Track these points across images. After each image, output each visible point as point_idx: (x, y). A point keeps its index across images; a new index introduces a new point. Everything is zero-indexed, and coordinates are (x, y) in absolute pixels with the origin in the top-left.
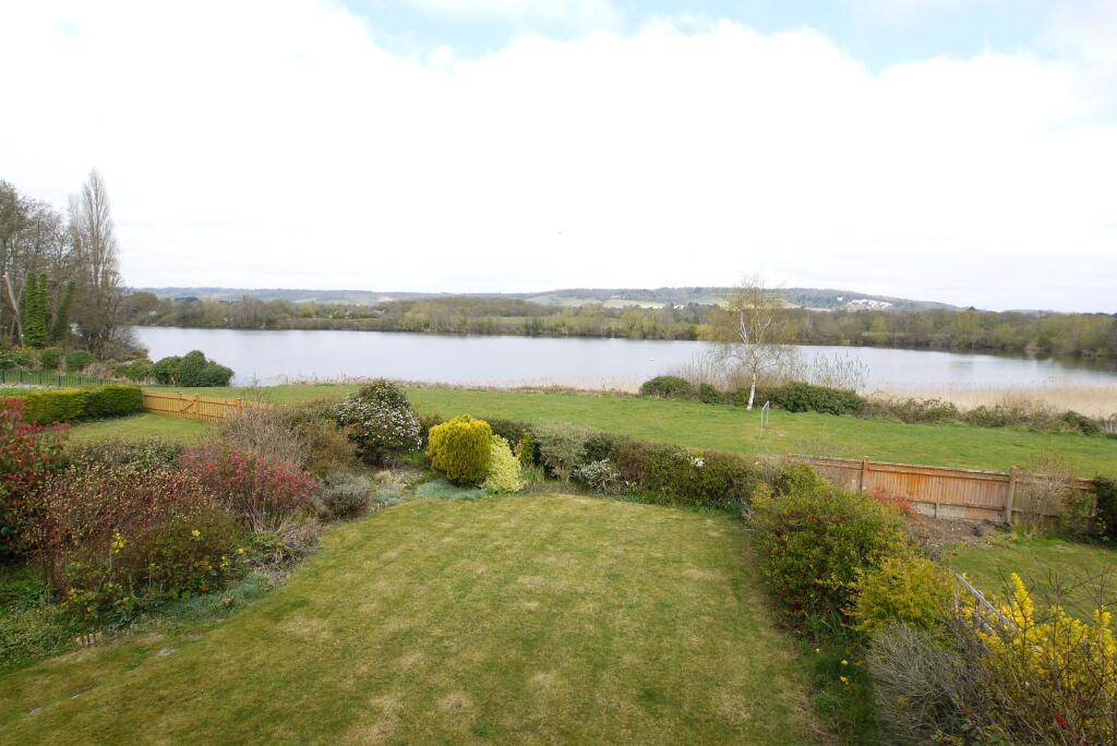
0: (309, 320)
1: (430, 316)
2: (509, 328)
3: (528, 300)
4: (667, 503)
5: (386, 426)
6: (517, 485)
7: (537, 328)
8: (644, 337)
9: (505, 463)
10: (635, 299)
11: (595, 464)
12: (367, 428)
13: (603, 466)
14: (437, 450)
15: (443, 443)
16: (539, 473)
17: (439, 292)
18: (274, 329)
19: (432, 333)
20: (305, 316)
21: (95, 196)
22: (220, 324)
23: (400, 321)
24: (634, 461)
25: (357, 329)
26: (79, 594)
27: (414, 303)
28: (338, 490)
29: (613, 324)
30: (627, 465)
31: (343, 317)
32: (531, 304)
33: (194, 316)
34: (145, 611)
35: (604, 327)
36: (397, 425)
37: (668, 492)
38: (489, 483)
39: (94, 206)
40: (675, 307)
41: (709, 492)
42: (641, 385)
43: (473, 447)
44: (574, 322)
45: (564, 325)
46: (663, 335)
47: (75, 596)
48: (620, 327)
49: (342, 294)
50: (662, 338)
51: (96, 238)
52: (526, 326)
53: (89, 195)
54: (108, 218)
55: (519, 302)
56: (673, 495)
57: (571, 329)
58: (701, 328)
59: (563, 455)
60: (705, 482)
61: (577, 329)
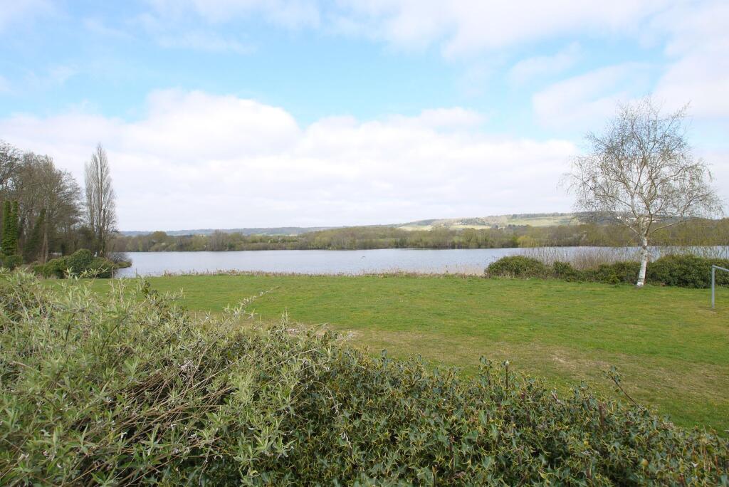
0: (255, 244)
1: (332, 238)
2: (383, 245)
3: (398, 228)
7: (403, 243)
8: (479, 247)
10: (471, 224)
17: (342, 226)
18: (234, 250)
19: (333, 249)
20: (253, 242)
21: (100, 162)
22: (201, 249)
23: (312, 243)
25: (285, 249)
29: (456, 239)
31: (277, 242)
32: (399, 231)
33: (186, 245)
35: (449, 241)
39: (99, 168)
40: (500, 228)
42: (487, 266)
44: (429, 240)
45: (421, 240)
46: (493, 245)
48: (461, 240)
49: (282, 230)
50: (492, 247)
52: (396, 243)
53: (95, 161)
54: (108, 176)
57: (427, 243)
58: (520, 240)
61: (431, 243)
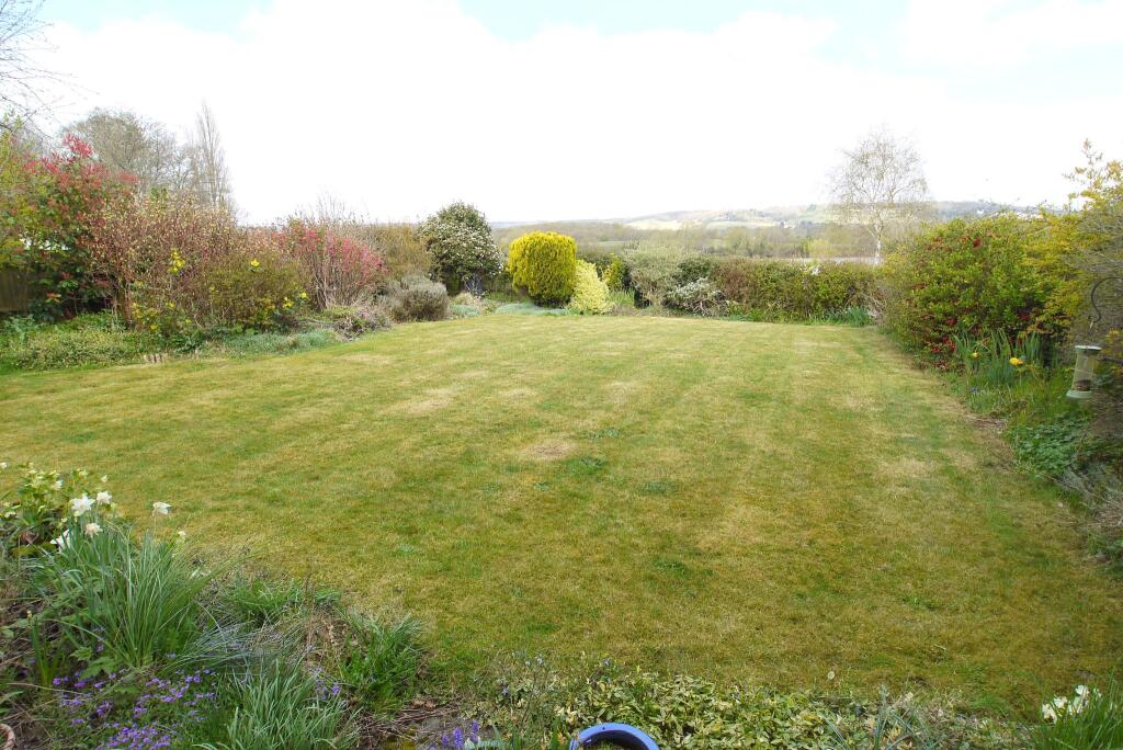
3: (626, 225)
4: (774, 319)
5: (465, 245)
6: (603, 306)
9: (591, 285)
10: (741, 220)
11: (691, 285)
12: (446, 246)
13: (702, 284)
14: (519, 265)
15: (523, 256)
16: (629, 297)
21: (207, 125)
24: (735, 277)
26: (141, 310)
27: (510, 230)
28: (412, 288)
29: (716, 243)
30: (729, 282)
32: (629, 229)
34: (209, 338)
35: (706, 247)
36: (476, 244)
37: (775, 309)
38: (574, 303)
39: (207, 134)
40: (786, 227)
41: (826, 304)
43: (555, 259)
46: (772, 253)
47: (138, 311)
51: (209, 156)
53: (201, 122)
54: (220, 145)
55: (616, 226)
56: (781, 312)
58: (814, 245)
59: (655, 275)
60: (822, 291)
